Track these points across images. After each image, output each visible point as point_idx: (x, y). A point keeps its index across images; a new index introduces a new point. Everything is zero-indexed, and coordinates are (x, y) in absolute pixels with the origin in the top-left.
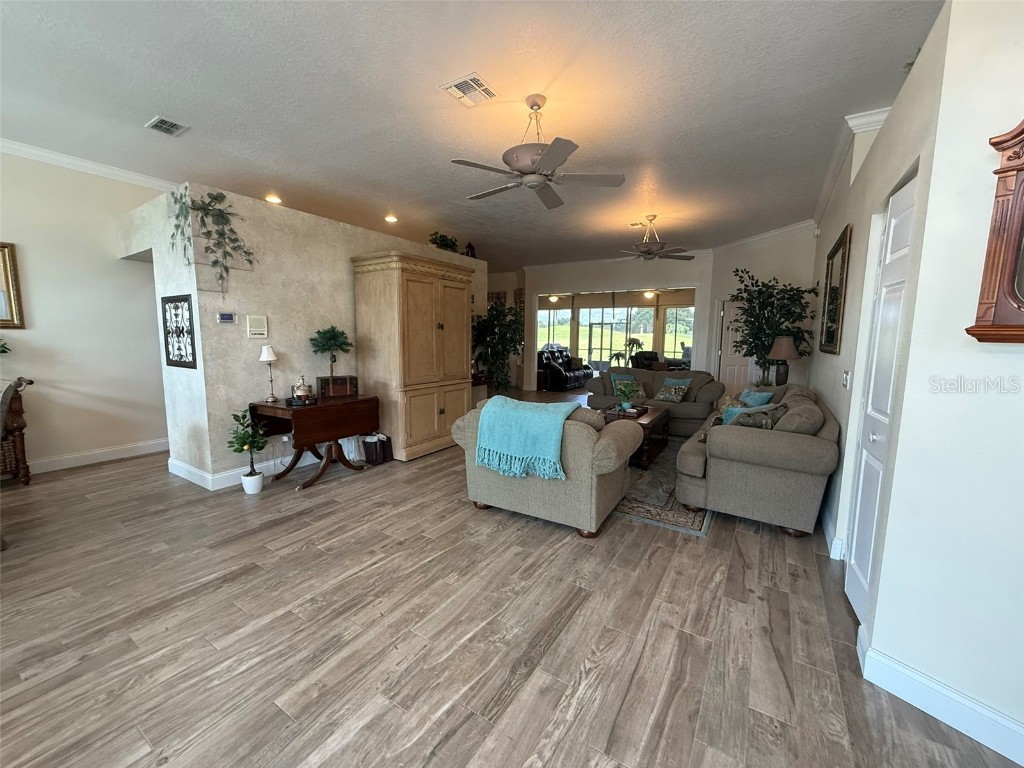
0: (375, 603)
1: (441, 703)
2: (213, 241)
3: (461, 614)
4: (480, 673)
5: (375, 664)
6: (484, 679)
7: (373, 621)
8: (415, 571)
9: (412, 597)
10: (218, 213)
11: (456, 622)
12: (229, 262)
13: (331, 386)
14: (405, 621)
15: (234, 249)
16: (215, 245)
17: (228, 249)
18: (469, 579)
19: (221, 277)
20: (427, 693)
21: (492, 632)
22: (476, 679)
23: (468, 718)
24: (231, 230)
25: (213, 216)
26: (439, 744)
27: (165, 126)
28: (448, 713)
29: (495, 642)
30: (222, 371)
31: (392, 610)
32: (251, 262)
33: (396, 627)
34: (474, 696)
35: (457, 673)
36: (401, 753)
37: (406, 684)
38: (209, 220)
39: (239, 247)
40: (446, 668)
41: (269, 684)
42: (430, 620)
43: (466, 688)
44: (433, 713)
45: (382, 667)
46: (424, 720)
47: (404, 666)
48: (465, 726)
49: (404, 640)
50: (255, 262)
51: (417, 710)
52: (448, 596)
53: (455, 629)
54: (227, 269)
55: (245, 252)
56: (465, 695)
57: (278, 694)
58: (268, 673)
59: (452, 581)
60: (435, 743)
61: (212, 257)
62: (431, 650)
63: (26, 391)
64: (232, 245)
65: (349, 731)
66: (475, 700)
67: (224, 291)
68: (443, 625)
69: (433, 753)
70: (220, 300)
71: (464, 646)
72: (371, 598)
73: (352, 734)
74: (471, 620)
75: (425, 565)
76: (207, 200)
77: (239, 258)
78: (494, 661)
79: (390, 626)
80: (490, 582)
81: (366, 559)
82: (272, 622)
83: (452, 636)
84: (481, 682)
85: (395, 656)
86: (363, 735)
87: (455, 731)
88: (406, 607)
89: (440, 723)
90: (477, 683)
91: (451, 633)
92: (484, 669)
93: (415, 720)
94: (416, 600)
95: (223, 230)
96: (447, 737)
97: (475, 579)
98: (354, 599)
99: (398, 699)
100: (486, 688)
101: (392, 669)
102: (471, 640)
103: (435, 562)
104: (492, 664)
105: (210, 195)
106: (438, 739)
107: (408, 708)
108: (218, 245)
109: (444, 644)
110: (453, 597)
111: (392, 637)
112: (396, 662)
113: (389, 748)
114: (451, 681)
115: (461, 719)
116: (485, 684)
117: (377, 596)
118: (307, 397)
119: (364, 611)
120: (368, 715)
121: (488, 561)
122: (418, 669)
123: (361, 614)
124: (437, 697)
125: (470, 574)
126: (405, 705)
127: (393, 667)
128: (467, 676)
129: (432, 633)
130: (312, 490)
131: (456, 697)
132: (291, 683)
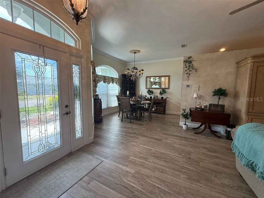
0: (161, 161)
1: (135, 184)
2: (187, 68)
3: (168, 182)
4: (147, 192)
5: (143, 167)
6: (145, 194)
7: (155, 163)
8: (179, 165)
9: (168, 168)
10: (189, 61)
11: (164, 182)
12: (191, 73)
13: (212, 107)
14: (158, 169)
15: (192, 69)
16: (187, 69)
17: (191, 69)
18: (186, 181)
19: (188, 76)
20: (137, 180)
21: (164, 194)
22: (144, 192)
23: (132, 191)
24: (192, 65)
25: (188, 62)
26: (124, 186)
27: (183, 46)
28: (132, 186)
29: (160, 195)
30: (185, 99)
31: (161, 165)
32: (196, 71)
33: (155, 168)
34: (138, 192)
35: (145, 186)
36: (122, 179)
37: (139, 175)
38: (187, 64)
39: (194, 68)
40: (146, 183)
41: (134, 154)
42: (162, 175)
43: (140, 189)
44: (132, 183)
45: (142, 169)
46: (130, 181)
47: (144, 173)
48: (129, 191)
49: (152, 171)
50: (198, 71)
51: (132, 179)
52: (174, 177)
53: (161, 182)
54: (190, 74)
55: (195, 69)
56: (138, 189)
57: (132, 156)
58: (136, 153)
59: (182, 176)
60: (124, 185)
61: (187, 72)
62: (150, 177)
63: (167, 99)
64: (192, 68)
65: (126, 169)
66: (137, 192)
67: (188, 80)
68: (161, 178)
69: (122, 185)
70: (187, 82)
71: (155, 186)
72: (162, 160)
73: (125, 169)
74: (167, 186)
75: (184, 167)
76: (187, 59)
77: (193, 71)
78: (152, 196)
79: (155, 167)
80: (190, 189)
81: (177, 154)
82: (148, 148)
83: (157, 182)
84: (144, 193)
85: (146, 170)
86: (125, 171)
87: (128, 189)
88: (163, 168)
89: (129, 185)
90: (143, 192)
91: (159, 181)
92: (148, 193)
93: (129, 179)
94: (167, 169)
95: (190, 65)
96: (126, 187)
97: (189, 183)
98: (160, 157)
99: (134, 175)
100: (142, 195)
101: (142, 171)
102: (158, 187)
103: (188, 169)
104: (151, 196)
105: (188, 58)
106: (125, 185)
107: (132, 177)
108: (188, 69)
109: (154, 180)
110: (174, 178)
111: (152, 168)
112: (145, 171)
113: (123, 176)
114: (142, 185)
115: (131, 190)
116: (143, 194)
117: (164, 161)
118: (199, 108)
119: (157, 160)
120: (129, 170)
121: (203, 186)
122: (143, 176)
123: (156, 160)
124: (136, 182)
125: (190, 181)
126: (133, 176)
127: (143, 171)
128: (144, 189)
129: (157, 176)
130: (196, 135)
131: (137, 187)
132: (135, 157)
